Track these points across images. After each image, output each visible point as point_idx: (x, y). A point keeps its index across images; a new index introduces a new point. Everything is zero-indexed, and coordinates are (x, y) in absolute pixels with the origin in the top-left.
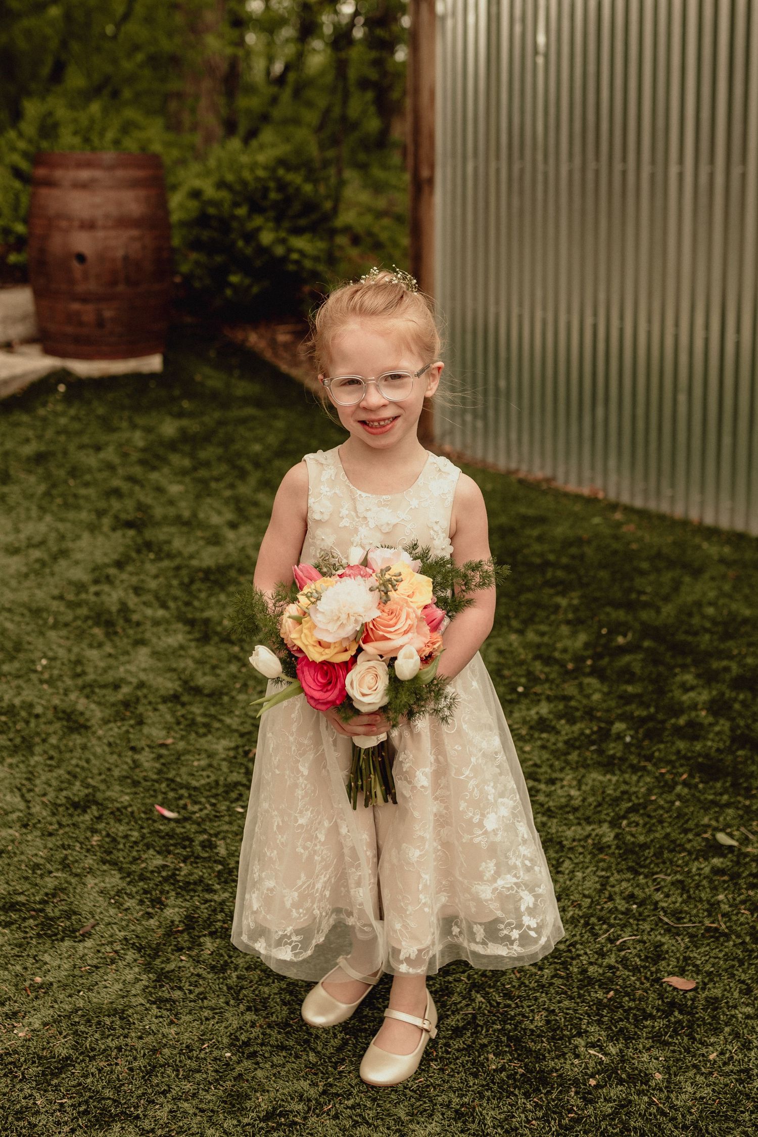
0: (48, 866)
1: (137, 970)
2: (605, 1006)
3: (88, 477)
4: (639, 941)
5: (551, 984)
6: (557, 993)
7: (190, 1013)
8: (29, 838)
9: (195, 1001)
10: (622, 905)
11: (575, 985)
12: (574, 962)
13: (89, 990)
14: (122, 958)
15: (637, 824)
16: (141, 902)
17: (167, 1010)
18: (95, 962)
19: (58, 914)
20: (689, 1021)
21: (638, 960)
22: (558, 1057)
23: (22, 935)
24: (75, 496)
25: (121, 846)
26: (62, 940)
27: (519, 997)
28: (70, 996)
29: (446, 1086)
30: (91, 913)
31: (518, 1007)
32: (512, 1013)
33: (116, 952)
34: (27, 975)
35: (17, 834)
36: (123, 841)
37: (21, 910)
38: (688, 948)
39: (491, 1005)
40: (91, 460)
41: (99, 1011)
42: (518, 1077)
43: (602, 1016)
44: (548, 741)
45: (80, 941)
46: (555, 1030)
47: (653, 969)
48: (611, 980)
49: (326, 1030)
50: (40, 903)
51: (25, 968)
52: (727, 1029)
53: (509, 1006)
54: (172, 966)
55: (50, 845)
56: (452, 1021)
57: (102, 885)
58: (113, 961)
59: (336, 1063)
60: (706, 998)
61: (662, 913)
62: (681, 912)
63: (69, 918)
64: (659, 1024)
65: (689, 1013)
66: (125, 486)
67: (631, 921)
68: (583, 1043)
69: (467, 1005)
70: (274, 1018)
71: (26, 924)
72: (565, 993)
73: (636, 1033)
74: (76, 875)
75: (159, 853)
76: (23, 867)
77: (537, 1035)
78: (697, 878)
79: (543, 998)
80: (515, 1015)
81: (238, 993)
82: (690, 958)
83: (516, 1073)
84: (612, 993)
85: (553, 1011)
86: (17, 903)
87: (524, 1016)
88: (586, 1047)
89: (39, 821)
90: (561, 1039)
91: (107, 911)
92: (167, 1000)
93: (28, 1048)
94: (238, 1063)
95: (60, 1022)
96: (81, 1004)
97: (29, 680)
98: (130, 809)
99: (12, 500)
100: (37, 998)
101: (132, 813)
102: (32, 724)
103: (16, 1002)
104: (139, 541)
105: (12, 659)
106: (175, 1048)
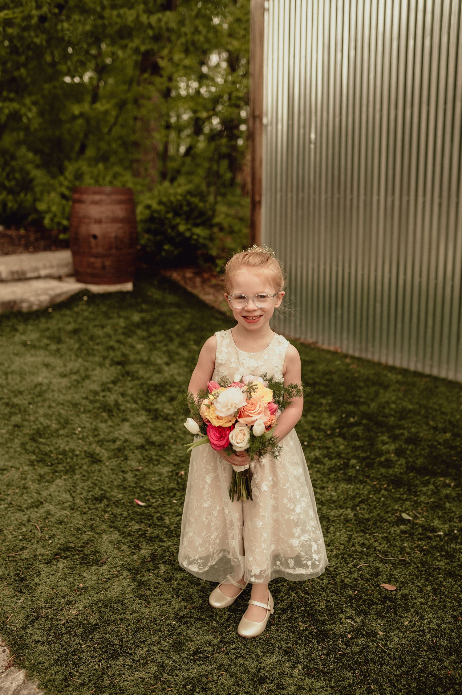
0: (84, 529)
1: (128, 580)
2: (353, 598)
3: (98, 341)
4: (368, 566)
5: (327, 587)
6: (330, 592)
7: (155, 602)
8: (75, 515)
9: (157, 596)
10: (359, 548)
11: (339, 588)
12: (338, 577)
13: (106, 590)
14: (121, 575)
15: (364, 509)
16: (129, 547)
17: (144, 600)
18: (108, 576)
19: (89, 553)
20: (394, 606)
21: (368, 575)
22: (332, 624)
23: (73, 563)
24: (93, 350)
25: (119, 519)
26: (92, 566)
27: (312, 594)
28: (97, 593)
29: (279, 638)
30: (105, 552)
31: (312, 599)
32: (309, 602)
33: (118, 571)
34: (76, 584)
35: (69, 513)
36: (120, 517)
37: (71, 551)
38: (391, 570)
39: (299, 598)
40: (99, 332)
41: (111, 600)
42: (313, 633)
43: (353, 603)
44: (320, 468)
45: (101, 566)
46: (330, 610)
47: (375, 580)
48: (355, 585)
49: (220, 610)
50: (81, 547)
51: (75, 580)
52: (412, 610)
53: (307, 598)
54: (145, 579)
55: (85, 519)
56: (281, 606)
57: (110, 538)
58: (117, 576)
59: (226, 627)
60: (401, 594)
61: (378, 553)
62: (387, 552)
63: (95, 555)
64: (380, 607)
65: (394, 602)
66: (116, 345)
67: (364, 556)
68: (344, 617)
69: (288, 598)
70: (195, 604)
71: (74, 558)
72: (334, 592)
73: (369, 612)
74: (98, 533)
75: (137, 522)
76: (72, 529)
77: (321, 613)
78: (394, 535)
79: (324, 594)
80: (311, 603)
81: (178, 592)
82: (393, 575)
83: (312, 631)
84: (356, 592)
85: (329, 601)
86: (70, 547)
87: (315, 603)
88: (345, 619)
89: (79, 507)
90: (333, 614)
91: (113, 551)
92: (143, 596)
93: (77, 619)
94: (179, 626)
95: (92, 606)
96: (102, 597)
97: (72, 438)
98: (122, 501)
99: (63, 351)
100: (81, 594)
101: (124, 503)
102: (75, 459)
103: (70, 596)
104: (123, 371)
105: (64, 428)
106: (148, 619)
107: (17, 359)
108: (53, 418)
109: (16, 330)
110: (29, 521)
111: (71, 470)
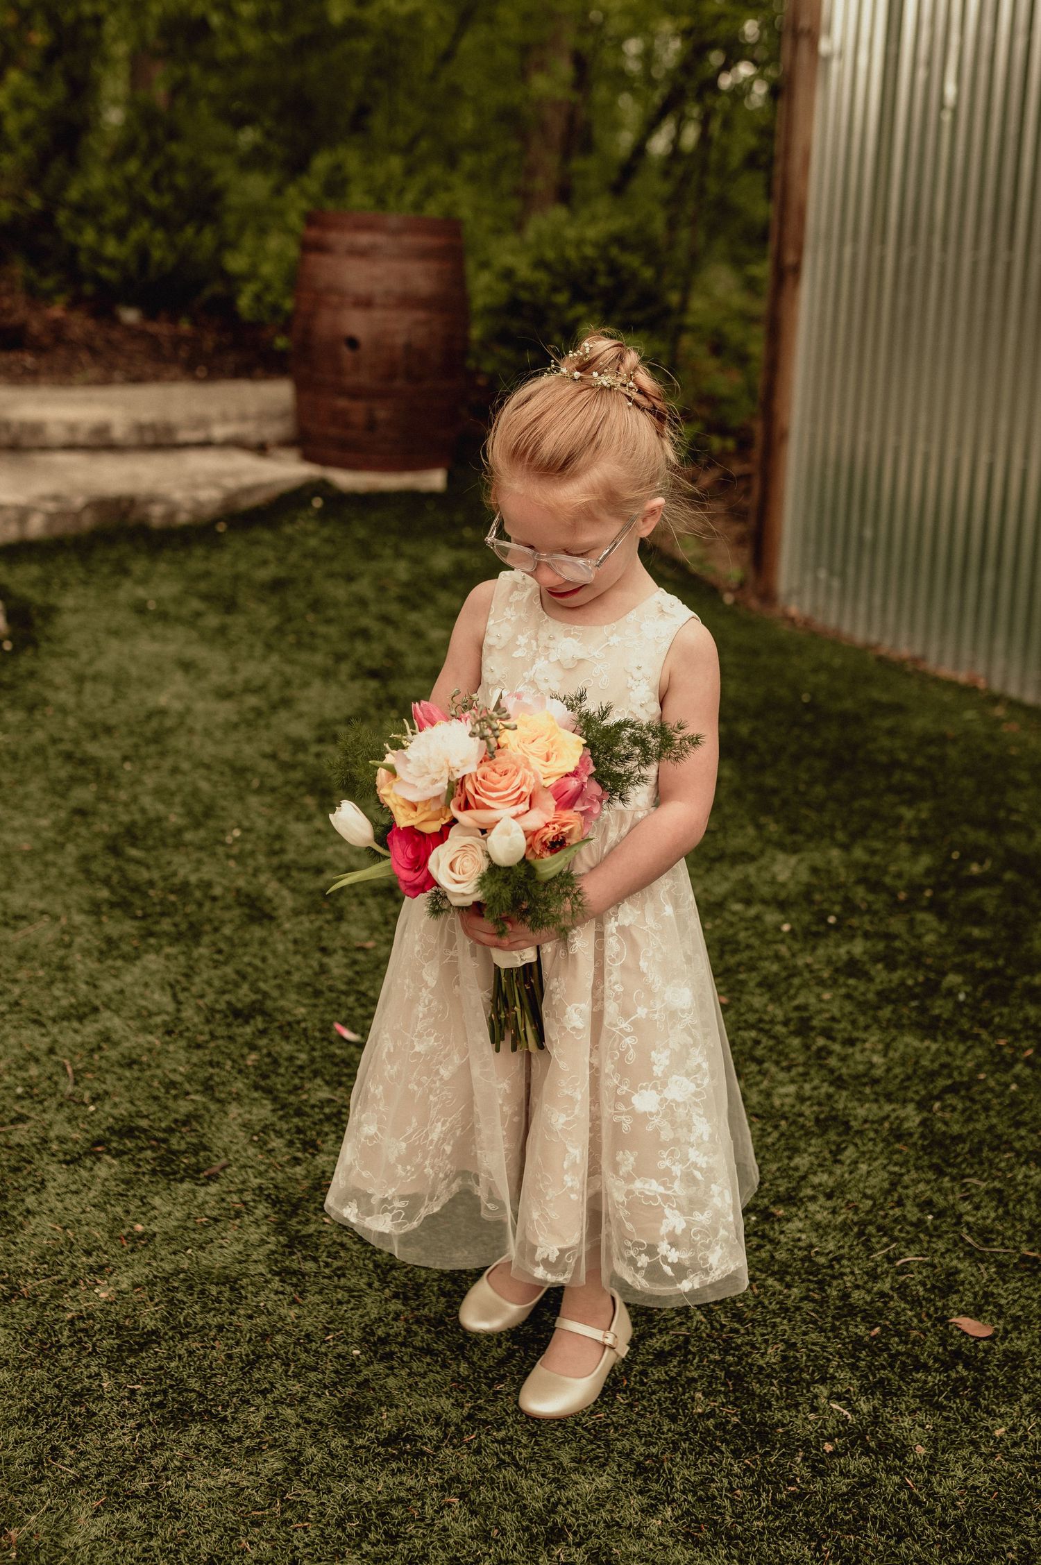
0: (187, 1087)
1: (265, 1229)
2: (865, 1346)
3: (331, 613)
4: (927, 1265)
5: (798, 1309)
6: (804, 1321)
7: (320, 1293)
8: (171, 1048)
9: (329, 1278)
10: (912, 1213)
11: (830, 1313)
12: (835, 1283)
13: (201, 1248)
14: (250, 1212)
15: (954, 1109)
16: (290, 1144)
17: (292, 1285)
18: (215, 1213)
19: (183, 1146)
20: (975, 1380)
21: (920, 1289)
22: (788, 1407)
23: (134, 1169)
24: (313, 634)
25: (282, 1070)
26: (182, 1181)
27: (752, 1320)
28: (175, 1253)
29: (632, 1427)
30: (225, 1150)
31: (748, 1334)
32: (739, 1341)
33: (245, 1203)
34: (128, 1220)
35: (157, 1042)
36: (286, 1064)
37: (139, 1138)
38: (991, 1280)
39: (713, 1328)
40: (338, 591)
41: (207, 1276)
42: (730, 1427)
43: (859, 1359)
44: (856, 988)
45: (203, 1185)
46: (791, 1371)
47: (940, 1304)
48: (880, 1313)
50: (165, 1131)
51: (127, 1212)
52: (1026, 1397)
53: (736, 1331)
54: (311, 1229)
55: (195, 1060)
56: (656, 1343)
57: (247, 1116)
58: (238, 1215)
59: (493, 1379)
60: (1004, 1352)
61: (965, 1230)
62: (991, 1232)
63: (196, 1154)
64: (933, 1379)
65: (977, 1370)
67: (922, 1236)
68: (826, 1393)
69: (681, 1324)
70: (426, 1311)
71: (141, 1156)
72: (815, 1322)
73: (900, 1387)
74: (219, 1101)
75: (327, 1083)
76: (156, 1084)
77: (765, 1375)
78: (1022, 1188)
79: (785, 1326)
80: (742, 1345)
81: (385, 1273)
82: (993, 1294)
83: (728, 1422)
84: (877, 1330)
85: (795, 1344)
86: (139, 1129)
87: (753, 1346)
88: (829, 1398)
89: (188, 1029)
90: (797, 1383)
91: (245, 1150)
92: (294, 1273)
93: (108, 1313)
94: (367, 1365)
95: (154, 1284)
96: (185, 1264)
97: (214, 854)
98: (303, 1025)
99: (233, 634)
100: (132, 1251)
101: (305, 1030)
102: (207, 906)
103: (106, 1253)
104: (382, 694)
105: (197, 825)
106: (291, 1336)
107: (114, 644)
108: (178, 799)
109: (126, 572)
110: (51, 1051)
111: (194, 933)
